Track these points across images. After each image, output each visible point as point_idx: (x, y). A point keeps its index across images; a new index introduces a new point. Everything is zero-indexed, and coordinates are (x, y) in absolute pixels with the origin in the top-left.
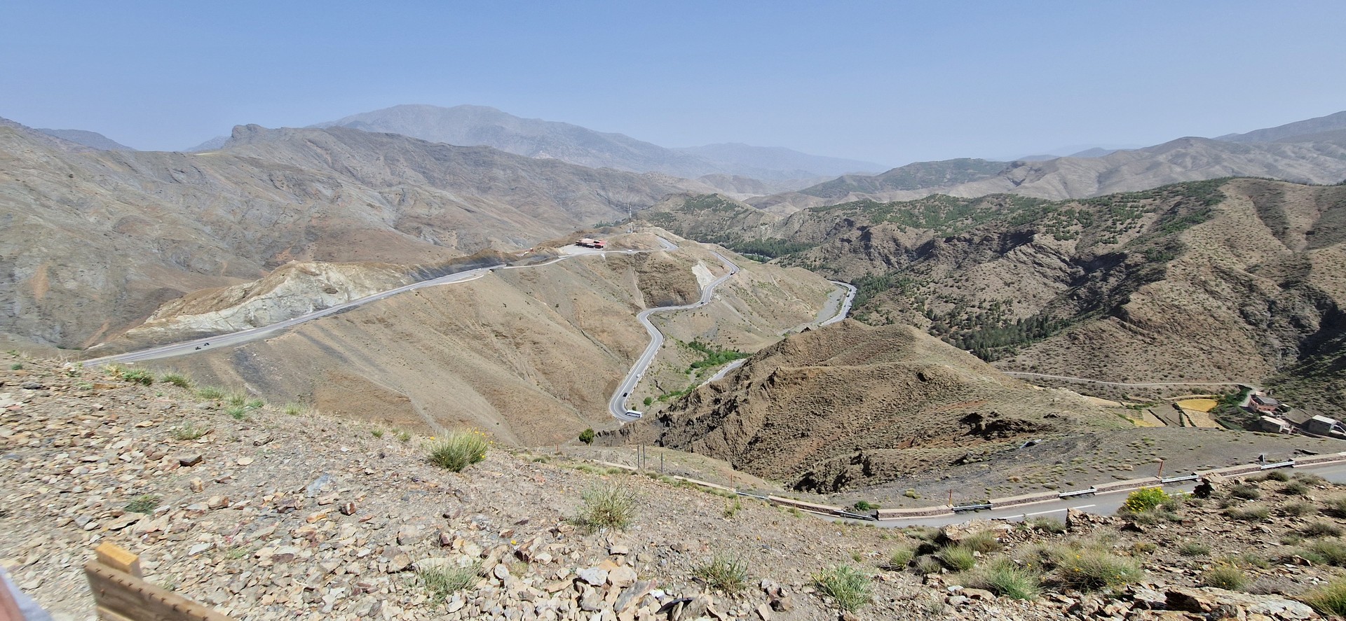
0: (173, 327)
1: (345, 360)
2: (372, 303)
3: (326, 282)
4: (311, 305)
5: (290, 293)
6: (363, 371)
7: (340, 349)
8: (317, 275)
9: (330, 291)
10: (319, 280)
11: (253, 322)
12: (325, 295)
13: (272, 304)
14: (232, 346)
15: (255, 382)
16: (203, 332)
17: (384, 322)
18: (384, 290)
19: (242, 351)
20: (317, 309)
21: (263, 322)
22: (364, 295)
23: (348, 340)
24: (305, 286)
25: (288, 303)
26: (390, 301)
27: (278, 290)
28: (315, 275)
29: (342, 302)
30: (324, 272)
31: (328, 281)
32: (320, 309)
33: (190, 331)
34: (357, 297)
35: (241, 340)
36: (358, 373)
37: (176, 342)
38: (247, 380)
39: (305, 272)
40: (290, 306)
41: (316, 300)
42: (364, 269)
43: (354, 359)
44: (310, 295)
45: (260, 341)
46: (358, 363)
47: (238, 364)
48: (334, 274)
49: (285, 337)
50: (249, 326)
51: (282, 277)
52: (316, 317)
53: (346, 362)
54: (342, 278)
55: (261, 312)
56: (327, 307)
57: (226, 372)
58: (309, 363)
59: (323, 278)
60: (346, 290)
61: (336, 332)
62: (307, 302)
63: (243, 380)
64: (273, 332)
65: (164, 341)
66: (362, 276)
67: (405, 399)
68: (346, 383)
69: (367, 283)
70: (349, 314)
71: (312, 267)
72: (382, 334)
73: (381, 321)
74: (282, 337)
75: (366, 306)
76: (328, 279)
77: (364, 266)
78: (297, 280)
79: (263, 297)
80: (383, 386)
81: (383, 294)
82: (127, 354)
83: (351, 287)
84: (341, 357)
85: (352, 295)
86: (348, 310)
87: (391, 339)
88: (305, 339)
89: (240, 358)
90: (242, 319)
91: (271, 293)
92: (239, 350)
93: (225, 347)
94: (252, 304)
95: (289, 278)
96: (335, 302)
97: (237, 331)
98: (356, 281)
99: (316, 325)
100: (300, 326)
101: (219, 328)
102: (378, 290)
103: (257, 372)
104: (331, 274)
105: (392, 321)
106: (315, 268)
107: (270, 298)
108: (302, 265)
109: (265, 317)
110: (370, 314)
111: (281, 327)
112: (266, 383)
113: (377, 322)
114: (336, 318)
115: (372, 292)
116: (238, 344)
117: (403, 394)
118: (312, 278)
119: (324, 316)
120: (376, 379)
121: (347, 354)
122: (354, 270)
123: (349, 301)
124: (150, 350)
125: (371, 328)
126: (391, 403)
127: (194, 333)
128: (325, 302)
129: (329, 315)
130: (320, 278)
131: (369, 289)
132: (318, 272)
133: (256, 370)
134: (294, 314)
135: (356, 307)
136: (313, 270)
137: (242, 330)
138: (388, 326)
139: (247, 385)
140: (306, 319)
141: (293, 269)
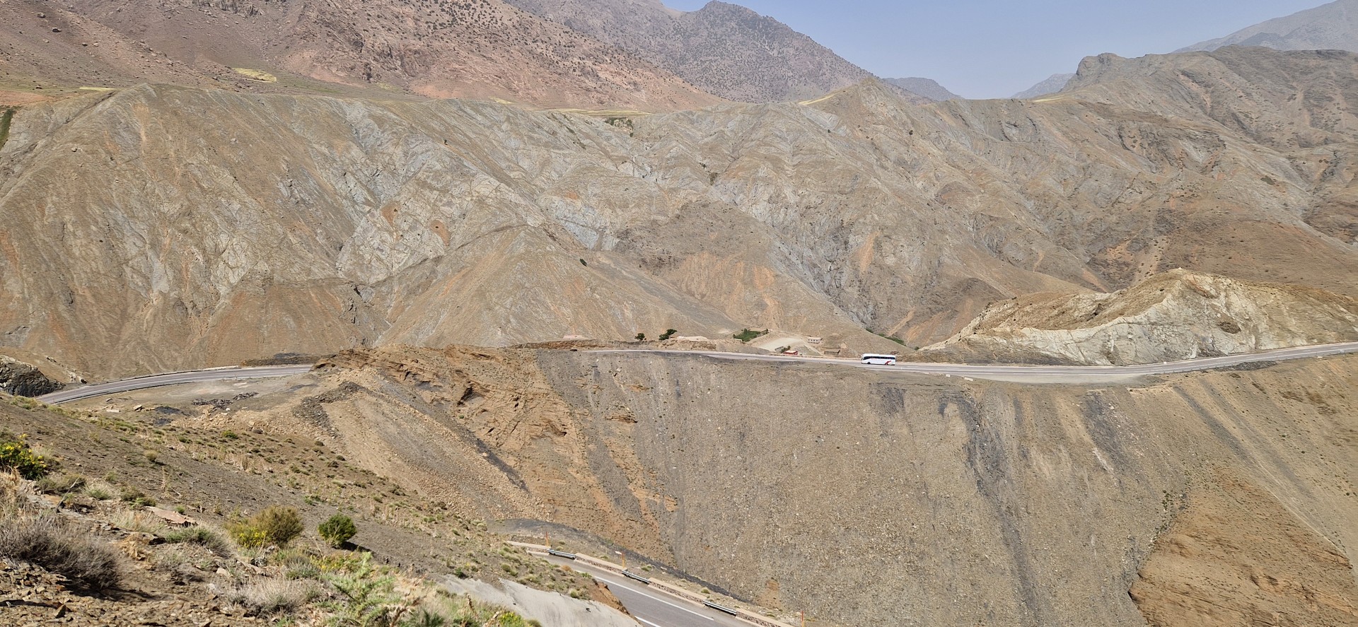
0: (1016, 341)
1: (1243, 455)
2: (1301, 361)
3: (1224, 310)
4: (1196, 346)
5: (1166, 321)
6: (1271, 482)
7: (1236, 432)
8: (1212, 297)
9: (1228, 327)
10: (1213, 307)
11: (1111, 356)
12: (1219, 333)
13: (1141, 333)
14: (1083, 386)
15: (1109, 450)
16: (1047, 356)
17: (1320, 402)
18: (1321, 342)
19: (1096, 397)
20: (1203, 353)
21: (1126, 358)
22: (1282, 344)
23: (1251, 419)
24: (1191, 311)
25: (1163, 337)
26: (1334, 365)
27: (1152, 312)
28: (1207, 296)
29: (1244, 349)
30: (1223, 294)
31: (1228, 309)
32: (1208, 355)
33: (1034, 350)
34: (1272, 346)
35: (1095, 381)
36: (1261, 483)
37: (1017, 362)
38: (1098, 444)
39: (1194, 289)
40: (1165, 341)
41: (1204, 339)
42: (1291, 297)
43: (1257, 455)
44: (1196, 329)
45: (1121, 388)
46: (1265, 466)
47: (1089, 416)
48: (1239, 302)
49: (1156, 390)
50: (1105, 361)
51: (1159, 292)
52: (1204, 367)
53: (1244, 457)
54: (1251, 308)
55: (1124, 342)
56: (1219, 354)
57: (1072, 423)
58: (1186, 441)
59: (1220, 303)
60: (1255, 331)
61: (1233, 401)
62: (1190, 340)
63: (1092, 442)
64: (1139, 378)
65: (1005, 359)
66: (1285, 309)
67: (1342, 561)
68: (1240, 494)
69: (1292, 323)
70: (1259, 375)
71: (1206, 282)
72: (1315, 425)
73: (1315, 399)
74: (1151, 390)
75: (1290, 366)
76: (1228, 306)
77: (1290, 293)
78: (1181, 300)
79: (1131, 319)
80: (1304, 521)
81: (1317, 348)
82: (964, 365)
83: (1263, 326)
84: (1236, 447)
85: (1264, 340)
86: (1257, 366)
87: (1327, 438)
88: (1185, 403)
89: (1093, 406)
90: (1098, 347)
91: (1142, 315)
92: (1094, 394)
93: (1074, 386)
94: (1113, 328)
95: (1169, 296)
96: (1233, 348)
97: (1090, 364)
98: (1274, 318)
99: (1202, 382)
100: (1179, 377)
101: (1068, 355)
102: (1310, 339)
103: (1112, 436)
104: (1233, 298)
105: (1335, 403)
106: (1210, 285)
107: (1139, 324)
108: (1191, 278)
109: (1128, 351)
110: (1296, 382)
111: (1151, 373)
112: (1121, 456)
113: (1306, 400)
114: (1236, 376)
115: (1298, 342)
116: (1092, 386)
117: (1340, 550)
118: (1204, 301)
119: (1216, 369)
120: (1293, 504)
121: (1247, 444)
122: (1273, 297)
123: (1256, 350)
124: (989, 366)
125: (1294, 408)
126: (1315, 558)
127: (1038, 354)
128: (1217, 345)
129: (1225, 369)
130: (1215, 302)
131: (1294, 335)
132: (1213, 292)
133: (1111, 433)
134: (1169, 355)
135: (1270, 364)
136: (1207, 288)
137: (1097, 365)
138: (1325, 411)
139: (1096, 451)
140: (1187, 368)
141: (1178, 283)
